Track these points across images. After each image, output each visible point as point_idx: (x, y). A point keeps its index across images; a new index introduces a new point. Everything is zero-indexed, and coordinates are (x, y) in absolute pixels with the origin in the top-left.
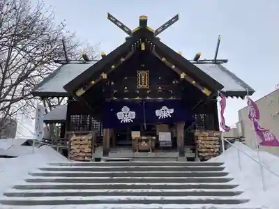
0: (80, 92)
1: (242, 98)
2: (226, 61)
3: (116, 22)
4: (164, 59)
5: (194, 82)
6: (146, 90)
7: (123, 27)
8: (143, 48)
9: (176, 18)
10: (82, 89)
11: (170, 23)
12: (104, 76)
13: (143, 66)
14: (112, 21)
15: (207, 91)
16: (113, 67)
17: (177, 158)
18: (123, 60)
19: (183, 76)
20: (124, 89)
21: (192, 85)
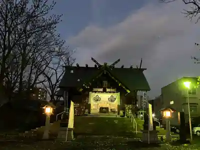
0: (81, 90)
2: (146, 69)
3: (95, 61)
4: (113, 78)
5: (124, 87)
8: (105, 73)
9: (119, 60)
11: (116, 62)
14: (93, 60)
16: (93, 80)
17: (116, 115)
18: (97, 77)
19: (120, 85)
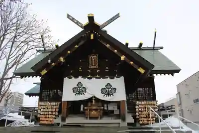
0: (44, 72)
1: (172, 75)
2: (162, 48)
3: (73, 20)
4: (108, 46)
5: (132, 63)
6: (96, 69)
7: (77, 23)
8: (92, 37)
10: (45, 70)
12: (62, 59)
13: (94, 51)
14: (70, 19)
15: (142, 69)
16: (69, 52)
17: (119, 123)
18: (76, 46)
19: (123, 58)
20: (79, 70)
21: (130, 65)
